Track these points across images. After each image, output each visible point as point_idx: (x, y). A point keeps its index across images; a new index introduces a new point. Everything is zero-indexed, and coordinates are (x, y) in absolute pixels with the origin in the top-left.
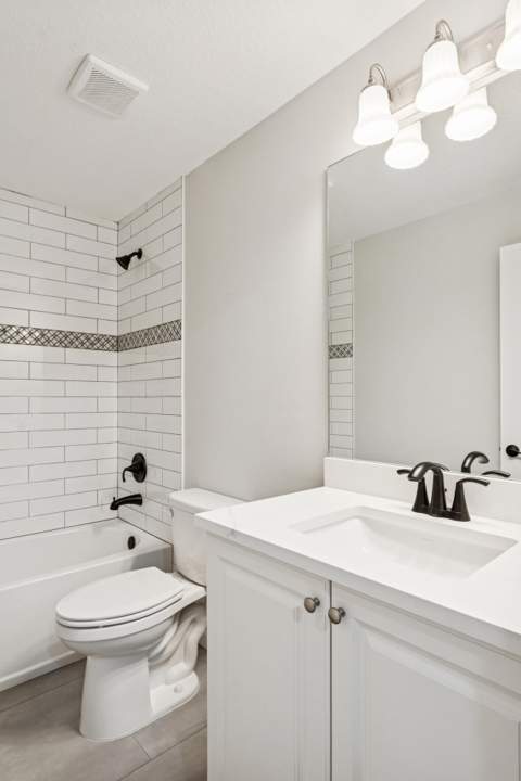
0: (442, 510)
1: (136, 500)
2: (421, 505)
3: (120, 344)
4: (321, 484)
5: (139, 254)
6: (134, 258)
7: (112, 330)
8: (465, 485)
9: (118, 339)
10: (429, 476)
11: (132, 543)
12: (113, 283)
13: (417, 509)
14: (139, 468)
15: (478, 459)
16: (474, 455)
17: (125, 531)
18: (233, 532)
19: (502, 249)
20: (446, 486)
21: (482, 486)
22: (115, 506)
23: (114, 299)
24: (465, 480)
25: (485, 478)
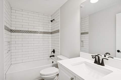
0: (99, 63)
1: (53, 56)
2: (96, 62)
3: (51, 33)
4: (79, 56)
5: (54, 20)
6: (53, 20)
7: (50, 31)
8: (104, 59)
9: (51, 32)
10: (97, 57)
11: (53, 62)
12: (50, 24)
13: (95, 63)
14: (54, 51)
15: (108, 54)
16: (107, 53)
17: (52, 60)
18: (62, 65)
19: (117, 14)
20: (100, 59)
21: (107, 60)
22: (50, 57)
23: (51, 26)
24: (104, 58)
25: (108, 58)
